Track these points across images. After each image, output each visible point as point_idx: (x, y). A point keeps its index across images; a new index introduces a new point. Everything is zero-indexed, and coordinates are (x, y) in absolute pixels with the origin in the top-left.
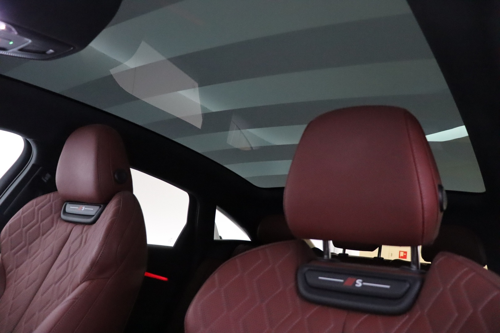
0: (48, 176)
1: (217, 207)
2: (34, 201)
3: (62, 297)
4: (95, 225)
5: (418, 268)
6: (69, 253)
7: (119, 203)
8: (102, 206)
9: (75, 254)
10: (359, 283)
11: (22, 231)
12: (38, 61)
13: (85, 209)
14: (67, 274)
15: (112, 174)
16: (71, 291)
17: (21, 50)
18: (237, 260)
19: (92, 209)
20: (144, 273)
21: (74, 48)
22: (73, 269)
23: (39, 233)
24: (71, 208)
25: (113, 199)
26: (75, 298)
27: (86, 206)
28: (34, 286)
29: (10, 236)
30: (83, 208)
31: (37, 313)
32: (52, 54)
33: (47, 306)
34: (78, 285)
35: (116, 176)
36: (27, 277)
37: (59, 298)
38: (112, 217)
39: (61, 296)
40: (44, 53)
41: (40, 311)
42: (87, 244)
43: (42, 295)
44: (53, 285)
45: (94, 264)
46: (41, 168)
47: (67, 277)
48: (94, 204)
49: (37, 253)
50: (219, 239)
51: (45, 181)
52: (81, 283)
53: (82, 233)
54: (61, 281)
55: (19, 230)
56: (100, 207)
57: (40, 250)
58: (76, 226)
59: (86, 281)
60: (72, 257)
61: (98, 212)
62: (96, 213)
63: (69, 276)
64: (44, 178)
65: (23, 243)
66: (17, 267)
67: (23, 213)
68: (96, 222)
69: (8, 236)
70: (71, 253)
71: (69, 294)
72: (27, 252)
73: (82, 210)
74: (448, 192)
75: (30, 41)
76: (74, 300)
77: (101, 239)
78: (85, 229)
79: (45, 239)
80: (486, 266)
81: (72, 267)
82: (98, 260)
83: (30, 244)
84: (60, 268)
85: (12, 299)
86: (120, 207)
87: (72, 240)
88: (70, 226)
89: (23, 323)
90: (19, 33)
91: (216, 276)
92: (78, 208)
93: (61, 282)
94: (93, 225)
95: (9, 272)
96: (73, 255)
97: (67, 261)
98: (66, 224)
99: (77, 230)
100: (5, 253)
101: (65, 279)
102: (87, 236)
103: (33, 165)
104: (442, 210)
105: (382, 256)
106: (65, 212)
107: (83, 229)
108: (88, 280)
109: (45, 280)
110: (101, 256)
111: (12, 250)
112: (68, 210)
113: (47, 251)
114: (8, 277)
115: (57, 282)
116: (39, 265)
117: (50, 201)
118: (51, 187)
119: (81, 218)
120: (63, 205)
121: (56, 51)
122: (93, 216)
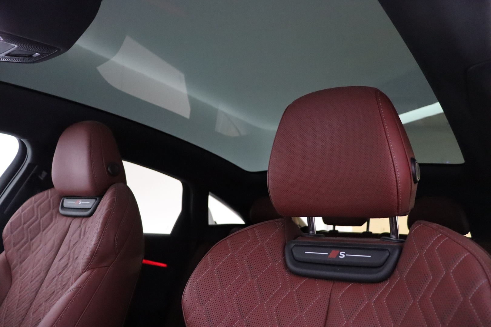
0: (44, 174)
1: (210, 193)
2: (32, 199)
3: (66, 287)
4: (92, 217)
5: (397, 238)
6: (69, 245)
7: (113, 195)
8: (98, 198)
9: (76, 246)
10: (342, 255)
11: (23, 228)
12: (26, 65)
13: (82, 202)
14: (69, 266)
15: (105, 168)
16: (74, 281)
17: (8, 55)
18: (228, 241)
19: (89, 202)
20: (142, 260)
21: (59, 50)
22: (75, 260)
23: (40, 229)
24: (68, 203)
25: (108, 191)
26: (78, 287)
27: (83, 200)
28: (39, 279)
29: (12, 233)
30: (80, 202)
31: (43, 304)
32: (38, 57)
33: (52, 297)
34: (81, 275)
35: (109, 169)
36: (31, 271)
37: (62, 289)
38: (107, 209)
39: (64, 287)
40: (31, 56)
41: (46, 301)
42: (86, 236)
43: (47, 287)
44: (57, 277)
45: (94, 254)
46: (37, 166)
47: (69, 268)
48: (90, 197)
49: (39, 248)
50: (214, 224)
51: (42, 179)
52: (83, 273)
53: (80, 226)
54: (64, 272)
55: (20, 228)
56: (96, 199)
57: (41, 245)
58: (74, 220)
59: (87, 270)
60: (73, 249)
61: (94, 204)
62: (93, 205)
63: (71, 267)
64: (40, 176)
65: (25, 239)
66: (21, 262)
67: (22, 211)
68: (93, 215)
69: (10, 233)
70: (71, 246)
71: (72, 284)
72: (30, 247)
73: (79, 204)
74: (420, 165)
75: (16, 46)
76: (77, 289)
77: (98, 230)
78: (83, 221)
79: (46, 233)
80: (469, 233)
81: (73, 259)
82: (98, 250)
83: (31, 240)
84: (63, 260)
85: (18, 293)
86: (115, 198)
87: (72, 234)
88: (69, 220)
89: (32, 314)
90: (5, 39)
91: (208, 257)
92: (75, 202)
93: (64, 274)
94: (90, 218)
95: (14, 268)
96: (73, 247)
97: (68, 254)
98: (64, 218)
99: (76, 223)
100: (9, 250)
101: (67, 271)
102: (85, 228)
103: (29, 165)
104: (415, 181)
105: (370, 230)
106: (63, 207)
107: (81, 222)
108: (89, 270)
109: (48, 273)
110: (99, 246)
111: (14, 246)
112: (65, 205)
113: (49, 245)
114: (13, 272)
115: (60, 274)
116: (42, 259)
117: (47, 197)
118: (48, 184)
119: (79, 211)
120: (61, 200)
121: (42, 54)
122: (90, 208)
